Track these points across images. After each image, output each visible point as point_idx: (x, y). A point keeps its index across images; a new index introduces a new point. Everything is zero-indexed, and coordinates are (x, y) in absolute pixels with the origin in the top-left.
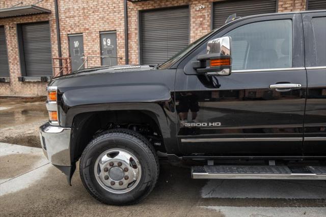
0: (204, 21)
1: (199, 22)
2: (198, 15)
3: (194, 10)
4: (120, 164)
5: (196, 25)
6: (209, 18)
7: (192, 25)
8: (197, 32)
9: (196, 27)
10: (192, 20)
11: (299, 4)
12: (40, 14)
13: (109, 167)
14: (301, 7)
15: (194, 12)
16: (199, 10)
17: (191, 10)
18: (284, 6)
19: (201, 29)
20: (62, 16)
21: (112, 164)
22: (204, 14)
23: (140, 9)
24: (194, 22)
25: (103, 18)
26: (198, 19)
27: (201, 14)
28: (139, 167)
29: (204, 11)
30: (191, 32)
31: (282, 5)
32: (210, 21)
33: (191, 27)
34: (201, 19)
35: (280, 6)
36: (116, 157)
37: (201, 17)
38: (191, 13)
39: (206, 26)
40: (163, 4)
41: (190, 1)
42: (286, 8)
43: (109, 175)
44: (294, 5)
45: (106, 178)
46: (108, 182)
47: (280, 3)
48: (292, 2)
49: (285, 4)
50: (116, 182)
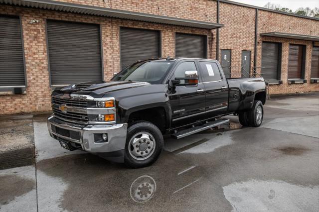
0: (39, 35)
1: (34, 35)
2: (31, 28)
3: (26, 22)
4: (145, 140)
5: (30, 38)
6: (43, 33)
8: (31, 44)
9: (30, 39)
10: (25, 32)
11: (115, 35)
13: (139, 144)
15: (26, 24)
16: (32, 24)
17: (23, 22)
19: (36, 42)
21: (140, 142)
22: (38, 28)
24: (27, 34)
26: (32, 32)
28: (154, 140)
29: (38, 26)
30: (25, 44)
32: (45, 36)
33: (25, 39)
34: (36, 33)
36: (141, 138)
37: (35, 30)
38: (23, 25)
39: (42, 40)
41: (20, 12)
42: (107, 36)
43: (140, 149)
44: (112, 34)
45: (138, 151)
46: (139, 153)
47: (103, 32)
48: (110, 32)
49: (106, 33)
50: (144, 152)
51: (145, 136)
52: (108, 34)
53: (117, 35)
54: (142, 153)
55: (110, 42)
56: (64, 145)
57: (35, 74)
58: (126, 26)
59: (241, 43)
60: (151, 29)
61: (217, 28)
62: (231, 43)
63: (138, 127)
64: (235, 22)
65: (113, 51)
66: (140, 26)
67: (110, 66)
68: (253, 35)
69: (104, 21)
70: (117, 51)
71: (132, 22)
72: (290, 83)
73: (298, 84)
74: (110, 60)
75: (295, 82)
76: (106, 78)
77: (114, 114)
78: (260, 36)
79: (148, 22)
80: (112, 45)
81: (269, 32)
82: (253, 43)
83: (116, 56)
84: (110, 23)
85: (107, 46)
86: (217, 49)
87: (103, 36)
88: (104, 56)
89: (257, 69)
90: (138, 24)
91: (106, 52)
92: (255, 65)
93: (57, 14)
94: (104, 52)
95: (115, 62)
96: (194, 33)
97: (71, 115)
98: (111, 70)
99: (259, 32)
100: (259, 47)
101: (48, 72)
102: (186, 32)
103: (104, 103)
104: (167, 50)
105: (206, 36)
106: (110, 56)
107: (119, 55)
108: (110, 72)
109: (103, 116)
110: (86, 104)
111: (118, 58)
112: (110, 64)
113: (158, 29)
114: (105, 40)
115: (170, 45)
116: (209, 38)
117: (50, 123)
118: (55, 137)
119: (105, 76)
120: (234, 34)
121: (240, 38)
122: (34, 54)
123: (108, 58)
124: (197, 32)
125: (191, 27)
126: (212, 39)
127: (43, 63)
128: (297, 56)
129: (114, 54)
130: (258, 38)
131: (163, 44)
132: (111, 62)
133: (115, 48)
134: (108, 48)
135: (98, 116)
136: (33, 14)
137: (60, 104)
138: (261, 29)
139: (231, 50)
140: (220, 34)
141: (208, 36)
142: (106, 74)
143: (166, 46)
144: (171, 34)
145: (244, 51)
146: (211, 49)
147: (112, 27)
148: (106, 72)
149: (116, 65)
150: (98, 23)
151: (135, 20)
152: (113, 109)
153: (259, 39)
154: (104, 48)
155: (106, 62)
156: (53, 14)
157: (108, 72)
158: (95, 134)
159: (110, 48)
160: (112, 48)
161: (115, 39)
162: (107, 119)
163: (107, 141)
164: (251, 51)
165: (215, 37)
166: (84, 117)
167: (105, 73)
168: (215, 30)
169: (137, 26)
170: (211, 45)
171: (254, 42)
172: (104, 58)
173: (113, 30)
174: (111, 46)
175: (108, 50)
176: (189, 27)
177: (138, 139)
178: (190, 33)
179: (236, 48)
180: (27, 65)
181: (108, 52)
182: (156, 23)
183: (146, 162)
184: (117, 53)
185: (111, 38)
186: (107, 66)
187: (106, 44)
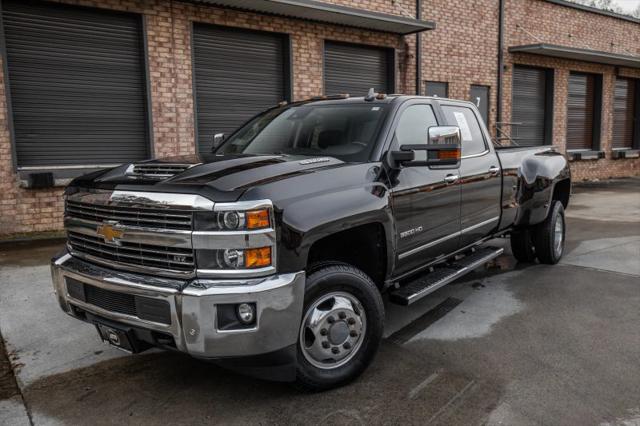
4: (342, 316)
11: (181, 42)
13: (327, 327)
14: (183, 47)
18: (156, 39)
21: (330, 321)
28: (362, 312)
31: (153, 37)
35: (149, 38)
36: (335, 307)
42: (161, 44)
43: (329, 338)
44: (172, 40)
45: (325, 346)
46: (328, 352)
47: (150, 33)
49: (159, 36)
50: (340, 347)
51: (343, 303)
52: (162, 40)
53: (184, 44)
54: (335, 351)
55: (169, 60)
56: (113, 336)
58: (207, 21)
59: (468, 69)
60: (267, 29)
61: (418, 31)
62: (447, 67)
63: (324, 278)
64: (455, 19)
65: (177, 82)
66: (241, 22)
67: (170, 120)
68: (495, 49)
69: (151, 7)
70: (185, 81)
71: (220, 12)
72: (571, 159)
73: (587, 160)
74: (168, 105)
75: (583, 157)
76: (159, 149)
77: (270, 247)
78: (510, 52)
79: (259, 12)
80: (172, 66)
81: (527, 43)
82: (495, 68)
83: (185, 96)
84: (166, 11)
85: (162, 70)
86: (417, 80)
87: (150, 43)
88: (154, 94)
89: (504, 128)
90: (237, 17)
91: (159, 84)
92: (498, 118)
94: (153, 84)
95: (181, 110)
96: (366, 43)
97: (138, 253)
98: (172, 130)
99: (507, 43)
100: (507, 78)
101: (8, 134)
102: (348, 40)
103: (242, 215)
104: (304, 81)
105: (392, 50)
106: (169, 95)
107: (190, 92)
108: (171, 135)
109: (240, 253)
110: (188, 220)
111: (188, 100)
112: (169, 115)
113: (283, 31)
114: (156, 54)
115: (311, 69)
116: (400, 55)
117: (62, 273)
118: (80, 314)
119: (158, 145)
120: (454, 47)
121: (466, 55)
123: (163, 100)
124: (374, 41)
125: (360, 28)
126: (407, 57)
128: (584, 100)
129: (178, 90)
130: (504, 57)
131: (294, 67)
132: (170, 109)
133: (182, 76)
134: (162, 75)
135: (222, 252)
137: (100, 220)
138: (512, 36)
139: (447, 83)
140: (423, 44)
141: (397, 51)
142: (160, 140)
143: (302, 72)
144: (313, 44)
145: (476, 86)
146: (404, 80)
147: (173, 23)
148: (160, 135)
149: (183, 115)
150: (138, 11)
151: (228, 7)
152: (268, 234)
153: (507, 60)
154: (153, 74)
155: (160, 110)
157: (164, 133)
158: (218, 306)
159: (168, 75)
160: (174, 76)
161: (181, 52)
162: (251, 261)
163: (253, 323)
164: (489, 87)
165: (412, 52)
166: (180, 258)
167: (156, 135)
168: (413, 37)
169: (233, 21)
170: (404, 70)
171: (496, 65)
172: (153, 100)
173: (175, 31)
174: (170, 69)
175: (163, 79)
176: (356, 27)
177: (326, 313)
178: (358, 41)
179: (458, 78)
181: (163, 84)
182: (278, 15)
183: (343, 373)
184: (187, 86)
185: (170, 49)
186: (160, 119)
187: (158, 63)
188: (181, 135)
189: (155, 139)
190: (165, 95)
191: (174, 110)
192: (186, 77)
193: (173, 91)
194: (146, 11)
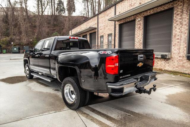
6: (142, 25)
7: (136, 28)
10: (136, 26)
11: (185, 11)
12: (93, 29)
14: (186, 13)
18: (177, 13)
19: (139, 30)
20: (99, 29)
23: (119, 24)
25: (109, 29)
26: (138, 26)
27: (139, 23)
30: (136, 32)
31: (176, 13)
33: (136, 30)
34: (140, 25)
35: (174, 14)
38: (136, 23)
39: (141, 28)
40: (126, 20)
41: (135, 17)
42: (178, 15)
44: (182, 12)
47: (175, 12)
48: (181, 10)
52: (178, 13)
53: (187, 11)
55: (180, 19)
57: (138, 47)
65: (182, 25)
67: (178, 39)
69: (176, 4)
70: (186, 25)
74: (178, 34)
84: (182, 2)
85: (177, 23)
88: (174, 31)
91: (176, 28)
93: (149, 11)
94: (174, 28)
95: (182, 35)
98: (178, 42)
106: (179, 30)
111: (185, 31)
112: (178, 37)
114: (176, 18)
122: (138, 36)
127: (141, 41)
129: (182, 28)
136: (140, 16)
142: (174, 46)
148: (174, 44)
149: (183, 37)
150: (172, 7)
154: (174, 25)
155: (175, 36)
156: (147, 12)
157: (175, 43)
160: (181, 23)
161: (185, 14)
167: (173, 44)
172: (173, 33)
173: (184, 8)
180: (136, 42)
181: (177, 28)
184: (186, 26)
185: (181, 15)
186: (175, 39)
187: (176, 21)
188: (181, 44)
189: (172, 45)
190: (177, 31)
191: (180, 35)
192: (186, 23)
193: (181, 29)
194: (174, 6)
